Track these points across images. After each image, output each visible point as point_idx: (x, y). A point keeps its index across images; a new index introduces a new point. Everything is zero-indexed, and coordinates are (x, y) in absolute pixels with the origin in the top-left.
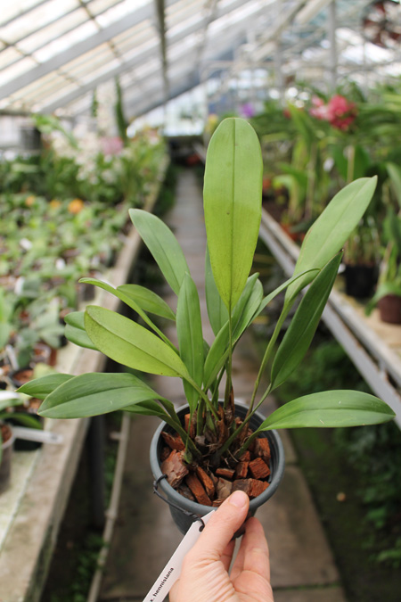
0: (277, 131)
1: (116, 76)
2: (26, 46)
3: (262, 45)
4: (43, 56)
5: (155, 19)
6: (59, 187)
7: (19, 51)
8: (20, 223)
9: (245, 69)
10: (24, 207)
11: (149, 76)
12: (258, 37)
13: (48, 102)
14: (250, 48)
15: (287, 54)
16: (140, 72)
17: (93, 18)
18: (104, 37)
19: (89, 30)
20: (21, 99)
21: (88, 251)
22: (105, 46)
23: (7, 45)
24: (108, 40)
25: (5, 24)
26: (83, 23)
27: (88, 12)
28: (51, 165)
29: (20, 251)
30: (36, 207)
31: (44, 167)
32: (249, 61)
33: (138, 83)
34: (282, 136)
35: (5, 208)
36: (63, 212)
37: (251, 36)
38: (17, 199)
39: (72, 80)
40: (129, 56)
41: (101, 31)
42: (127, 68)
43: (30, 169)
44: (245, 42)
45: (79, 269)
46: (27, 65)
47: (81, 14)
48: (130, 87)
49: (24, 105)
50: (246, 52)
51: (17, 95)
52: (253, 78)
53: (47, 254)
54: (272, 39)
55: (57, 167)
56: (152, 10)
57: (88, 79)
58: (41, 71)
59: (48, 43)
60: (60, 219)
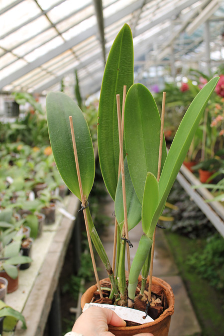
0: (175, 100)
1: (75, 71)
2: (19, 51)
3: (163, 50)
4: (31, 58)
5: (98, 35)
6: (40, 138)
7: (15, 55)
8: (11, 163)
9: (152, 66)
10: (16, 151)
11: (96, 71)
12: (159, 47)
13: (36, 87)
14: (155, 53)
15: (177, 56)
16: (91, 68)
17: (60, 34)
18: (68, 46)
19: (58, 42)
20: (19, 85)
21: (53, 185)
22: (69, 52)
23: (7, 51)
24: (71, 49)
25: (3, 37)
26: (54, 38)
27: (57, 30)
28: (35, 125)
29: (6, 185)
30: (23, 152)
31: (31, 126)
32: (155, 60)
33: (90, 75)
34: (179, 103)
35: (4, 152)
36: (41, 154)
37: (155, 46)
38: (12, 146)
39: (50, 73)
40: (84, 59)
41: (66, 42)
42: (83, 66)
43: (22, 127)
44: (152, 50)
45: (43, 202)
46: (20, 64)
47: (52, 32)
48: (85, 78)
49: (22, 88)
50: (153, 55)
51: (16, 83)
52: (157, 71)
53: (24, 188)
54: (169, 46)
55: (39, 125)
56: (97, 30)
57: (60, 73)
58: (30, 68)
59: (33, 50)
60: (38, 159)
